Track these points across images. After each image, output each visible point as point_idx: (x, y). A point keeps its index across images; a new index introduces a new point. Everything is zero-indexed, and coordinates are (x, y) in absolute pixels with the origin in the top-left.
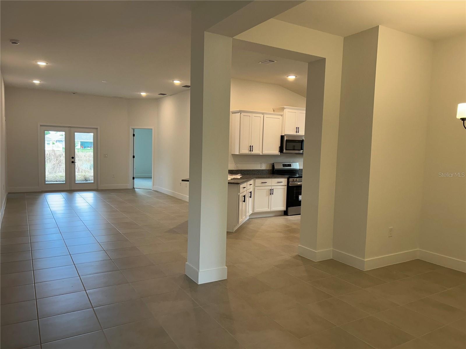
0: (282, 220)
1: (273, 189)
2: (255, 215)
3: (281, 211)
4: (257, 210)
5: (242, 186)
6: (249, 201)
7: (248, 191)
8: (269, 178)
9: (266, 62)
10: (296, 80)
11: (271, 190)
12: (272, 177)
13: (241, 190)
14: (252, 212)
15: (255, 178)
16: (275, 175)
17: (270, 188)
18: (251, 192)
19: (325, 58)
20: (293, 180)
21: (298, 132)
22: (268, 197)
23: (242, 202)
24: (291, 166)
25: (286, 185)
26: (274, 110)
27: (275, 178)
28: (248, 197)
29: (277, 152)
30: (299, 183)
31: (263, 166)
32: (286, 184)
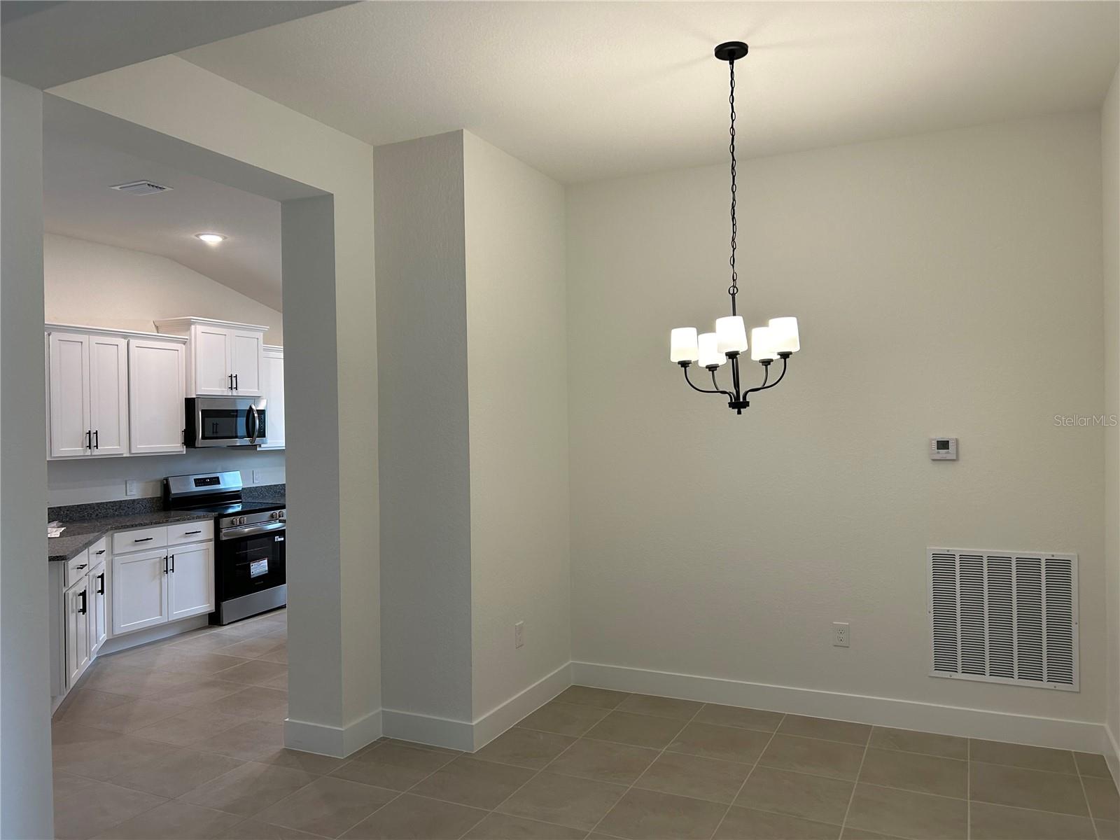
0: (205, 644)
1: (173, 557)
2: (120, 645)
3: (200, 617)
4: (123, 627)
5: (73, 563)
6: (98, 604)
7: (91, 574)
8: (158, 523)
9: (137, 187)
10: (223, 246)
11: (167, 558)
12: (167, 521)
13: (73, 575)
14: (107, 636)
15: (112, 529)
16: (173, 513)
17: (163, 553)
18: (102, 577)
19: (332, 195)
20: (232, 522)
21: (236, 388)
22: (158, 582)
23: (75, 614)
24: (219, 484)
25: (210, 540)
26: (157, 327)
27: (178, 521)
28: (92, 593)
29: (175, 445)
30: (246, 530)
31: (135, 490)
32: (212, 536)
